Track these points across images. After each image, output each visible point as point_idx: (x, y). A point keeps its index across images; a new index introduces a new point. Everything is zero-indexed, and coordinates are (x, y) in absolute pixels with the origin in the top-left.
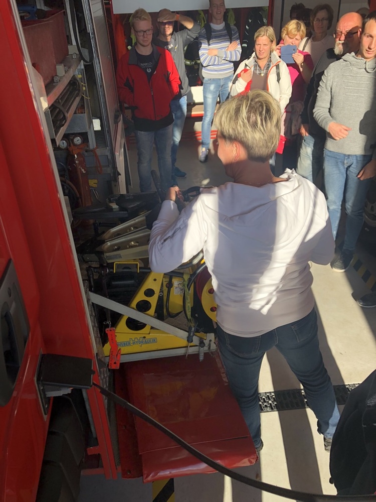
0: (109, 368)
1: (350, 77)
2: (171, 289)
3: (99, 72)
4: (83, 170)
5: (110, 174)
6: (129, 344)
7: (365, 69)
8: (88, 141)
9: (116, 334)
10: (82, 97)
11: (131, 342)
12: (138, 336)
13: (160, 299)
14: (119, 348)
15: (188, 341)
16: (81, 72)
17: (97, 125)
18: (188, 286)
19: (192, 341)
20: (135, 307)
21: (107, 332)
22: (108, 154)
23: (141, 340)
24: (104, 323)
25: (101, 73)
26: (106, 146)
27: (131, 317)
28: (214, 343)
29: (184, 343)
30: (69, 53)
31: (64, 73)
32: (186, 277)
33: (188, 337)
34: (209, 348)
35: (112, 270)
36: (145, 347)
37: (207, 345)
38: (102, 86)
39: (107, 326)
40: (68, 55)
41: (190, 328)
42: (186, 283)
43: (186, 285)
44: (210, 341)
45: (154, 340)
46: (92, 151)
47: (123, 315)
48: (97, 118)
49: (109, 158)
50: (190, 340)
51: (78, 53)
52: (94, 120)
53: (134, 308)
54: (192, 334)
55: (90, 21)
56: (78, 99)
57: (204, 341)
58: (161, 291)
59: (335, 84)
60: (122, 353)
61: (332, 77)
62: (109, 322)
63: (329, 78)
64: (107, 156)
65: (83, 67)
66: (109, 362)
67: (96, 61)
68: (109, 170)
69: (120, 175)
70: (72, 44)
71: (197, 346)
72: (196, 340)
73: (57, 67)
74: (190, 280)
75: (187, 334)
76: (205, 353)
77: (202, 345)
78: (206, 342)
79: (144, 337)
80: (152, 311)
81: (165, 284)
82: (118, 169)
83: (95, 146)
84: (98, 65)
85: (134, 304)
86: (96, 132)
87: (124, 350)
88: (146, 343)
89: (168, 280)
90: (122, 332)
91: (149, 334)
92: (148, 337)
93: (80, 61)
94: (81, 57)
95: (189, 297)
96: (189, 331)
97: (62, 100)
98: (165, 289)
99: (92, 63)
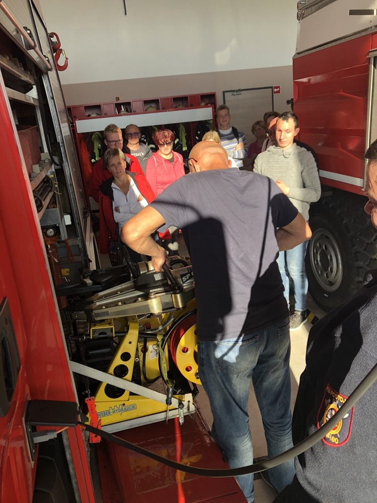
0: (90, 442)
1: (274, 163)
2: (147, 353)
3: (69, 173)
4: (56, 260)
5: (82, 262)
6: (109, 413)
7: (284, 155)
8: (60, 234)
9: (96, 404)
10: (54, 193)
11: (111, 411)
12: (118, 404)
13: (136, 365)
14: (99, 419)
15: (167, 403)
16: (52, 173)
17: (67, 220)
18: (162, 346)
19: (171, 403)
20: (113, 373)
21: (86, 402)
22: (80, 244)
23: (120, 408)
24: (83, 393)
25: (70, 174)
26: (77, 236)
27: (109, 383)
28: (193, 404)
29: (164, 406)
30: (42, 159)
31: (39, 172)
32: (160, 338)
33: (166, 400)
34: (188, 409)
35: (88, 337)
36: (126, 415)
37: (186, 407)
38: (71, 185)
39: (87, 396)
40: (41, 160)
41: (168, 390)
42: (160, 343)
43: (160, 346)
44: (189, 402)
45: (134, 407)
46: (63, 242)
47: (102, 382)
48: (68, 214)
49: (80, 247)
50: (169, 402)
51: (50, 158)
52: (65, 216)
53: (111, 374)
54: (170, 396)
55: (60, 133)
56: (51, 194)
57: (183, 402)
58: (137, 356)
59: (263, 168)
60: (102, 425)
61: (260, 163)
62: (88, 392)
63: (259, 164)
64: (78, 245)
65: (54, 170)
66: (89, 436)
67: (65, 164)
68: (80, 258)
69: (91, 262)
70: (44, 152)
71: (176, 409)
72: (175, 402)
73: (34, 166)
74: (163, 340)
75: (165, 397)
76: (185, 416)
77: (181, 406)
78: (185, 403)
79: (124, 405)
80: (129, 375)
81: (140, 349)
82: (89, 257)
83: (67, 237)
84: (68, 168)
85: (112, 369)
86: (67, 226)
87: (105, 420)
88: (126, 410)
89: (142, 344)
90: (101, 401)
91: (128, 400)
92: (127, 403)
93: (51, 165)
94: (52, 162)
95: (163, 357)
96: (167, 393)
97: (38, 192)
98: (141, 354)
99: (62, 167)
